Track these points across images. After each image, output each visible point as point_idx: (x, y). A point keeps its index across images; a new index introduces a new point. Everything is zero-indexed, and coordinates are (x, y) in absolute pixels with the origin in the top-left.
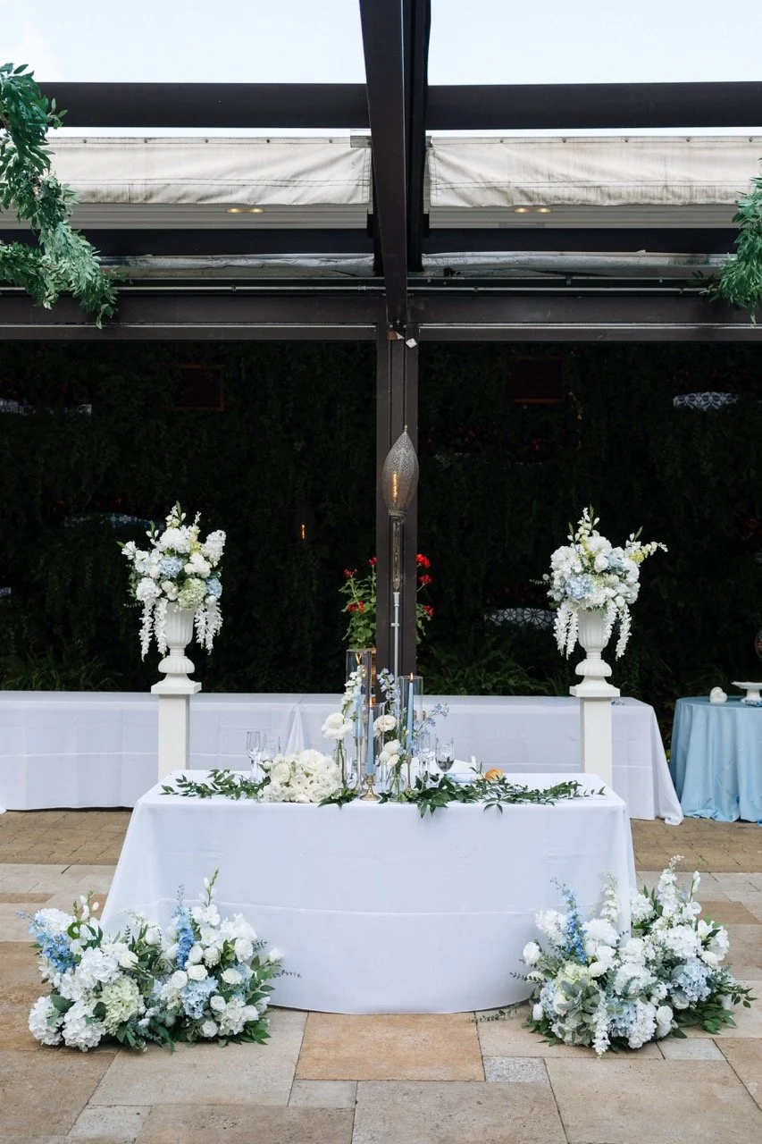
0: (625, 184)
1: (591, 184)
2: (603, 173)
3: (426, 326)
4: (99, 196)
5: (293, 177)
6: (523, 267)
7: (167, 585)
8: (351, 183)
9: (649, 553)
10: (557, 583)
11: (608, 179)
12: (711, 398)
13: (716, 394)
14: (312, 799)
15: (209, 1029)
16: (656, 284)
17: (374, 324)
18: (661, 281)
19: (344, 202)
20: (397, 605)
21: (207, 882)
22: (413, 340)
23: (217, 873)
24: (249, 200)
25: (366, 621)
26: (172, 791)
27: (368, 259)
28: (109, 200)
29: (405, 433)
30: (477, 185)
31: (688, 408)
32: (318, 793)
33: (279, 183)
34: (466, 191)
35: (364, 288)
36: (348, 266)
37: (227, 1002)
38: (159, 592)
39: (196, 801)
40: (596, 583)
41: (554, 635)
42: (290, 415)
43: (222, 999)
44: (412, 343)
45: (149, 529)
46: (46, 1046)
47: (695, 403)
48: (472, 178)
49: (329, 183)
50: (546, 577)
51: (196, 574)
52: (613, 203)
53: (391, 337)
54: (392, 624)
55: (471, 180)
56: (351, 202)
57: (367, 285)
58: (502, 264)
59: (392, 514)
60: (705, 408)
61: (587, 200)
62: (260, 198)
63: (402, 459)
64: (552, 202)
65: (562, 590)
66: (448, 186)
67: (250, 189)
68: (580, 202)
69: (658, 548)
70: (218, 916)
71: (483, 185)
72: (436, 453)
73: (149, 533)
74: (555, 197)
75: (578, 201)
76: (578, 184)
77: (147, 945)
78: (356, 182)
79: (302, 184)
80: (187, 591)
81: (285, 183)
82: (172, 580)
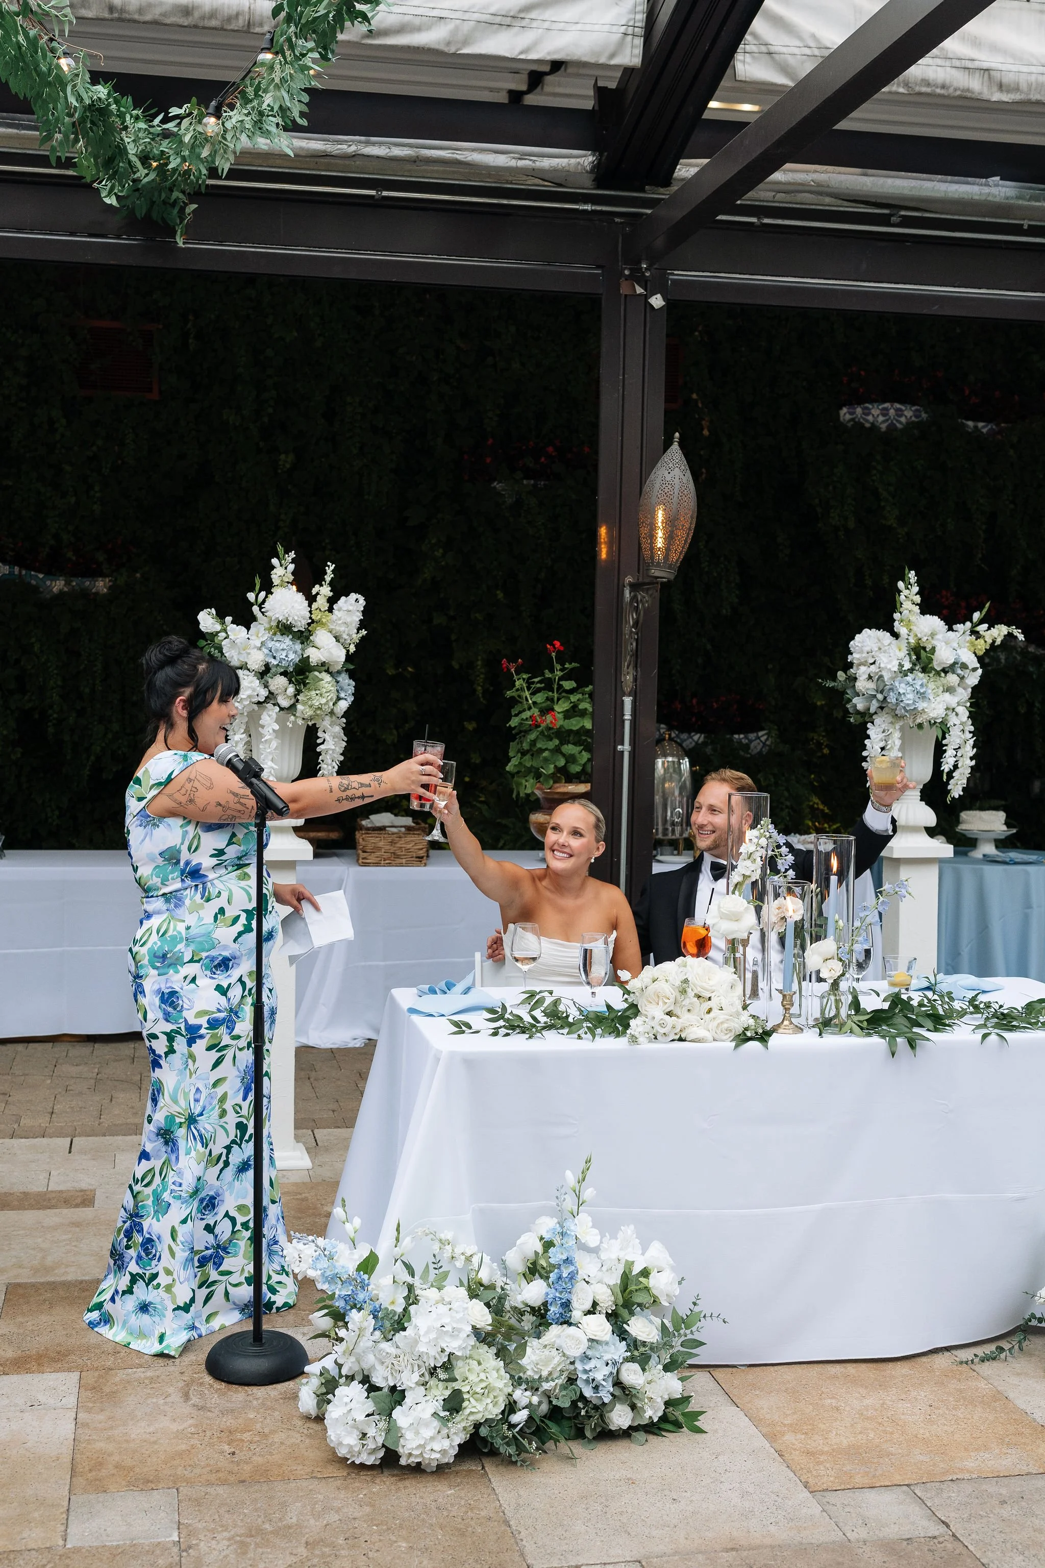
0: (1025, 69)
1: (976, 64)
2: (994, 48)
3: (680, 275)
4: (196, 14)
5: (521, 11)
6: (820, 190)
7: (279, 683)
8: (615, 29)
9: (994, 642)
10: (862, 684)
11: (1001, 59)
12: (892, 412)
13: (898, 406)
14: (716, 1036)
15: (620, 1417)
16: (1017, 230)
17: (598, 267)
18: (1026, 227)
19: (602, 60)
20: (628, 716)
21: (571, 1178)
22: (659, 296)
23: (588, 1161)
24: (449, 44)
25: (556, 742)
26: (470, 1027)
27: (583, 160)
28: (214, 23)
29: (675, 446)
30: (807, 51)
31: (861, 425)
32: (725, 1025)
33: (498, 20)
34: (791, 61)
35: (588, 207)
36: (555, 170)
37: (644, 1370)
38: (264, 693)
39: (518, 1043)
40: (931, 685)
41: (864, 764)
42: (270, 410)
43: (636, 1367)
44: (657, 301)
45: (252, 590)
46: (362, 1466)
47: (870, 418)
48: (800, 38)
49: (579, 27)
50: (841, 675)
51: (323, 664)
52: (1005, 97)
53: (624, 290)
54: (620, 747)
55: (799, 43)
56: (613, 62)
57: (593, 203)
58: (789, 183)
59: (657, 574)
60: (884, 427)
61: (968, 90)
62: (466, 42)
63: (677, 487)
64: (917, 89)
65: (880, 697)
66: (763, 49)
67: (451, 26)
68: (958, 93)
69: (1010, 635)
70: (596, 1231)
71: (817, 52)
72: (495, 480)
73: (251, 596)
74: (923, 80)
75: (955, 90)
76: (957, 63)
77: (482, 1285)
78: (623, 29)
79: (534, 24)
80: (313, 693)
81: (508, 21)
82: (284, 674)
